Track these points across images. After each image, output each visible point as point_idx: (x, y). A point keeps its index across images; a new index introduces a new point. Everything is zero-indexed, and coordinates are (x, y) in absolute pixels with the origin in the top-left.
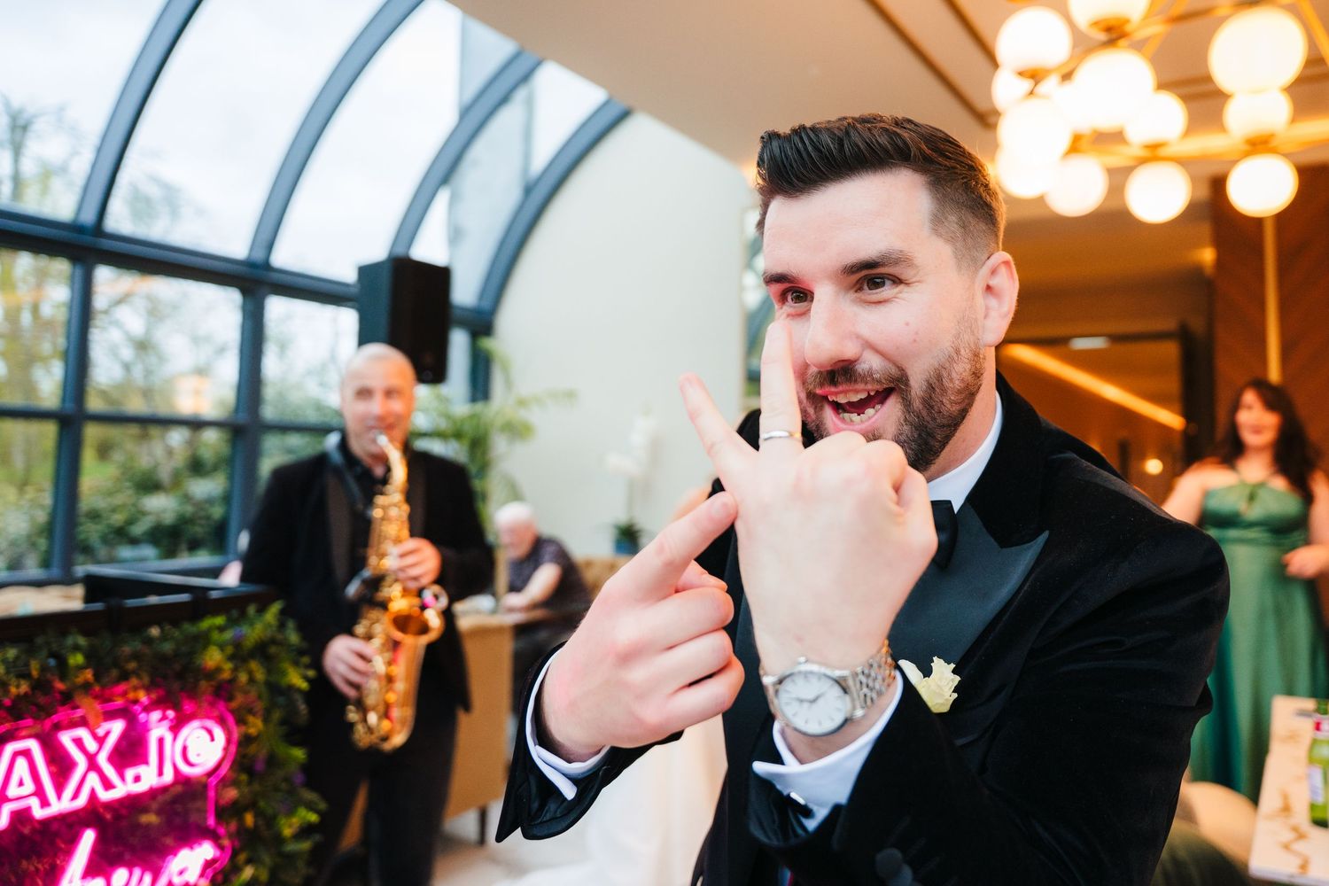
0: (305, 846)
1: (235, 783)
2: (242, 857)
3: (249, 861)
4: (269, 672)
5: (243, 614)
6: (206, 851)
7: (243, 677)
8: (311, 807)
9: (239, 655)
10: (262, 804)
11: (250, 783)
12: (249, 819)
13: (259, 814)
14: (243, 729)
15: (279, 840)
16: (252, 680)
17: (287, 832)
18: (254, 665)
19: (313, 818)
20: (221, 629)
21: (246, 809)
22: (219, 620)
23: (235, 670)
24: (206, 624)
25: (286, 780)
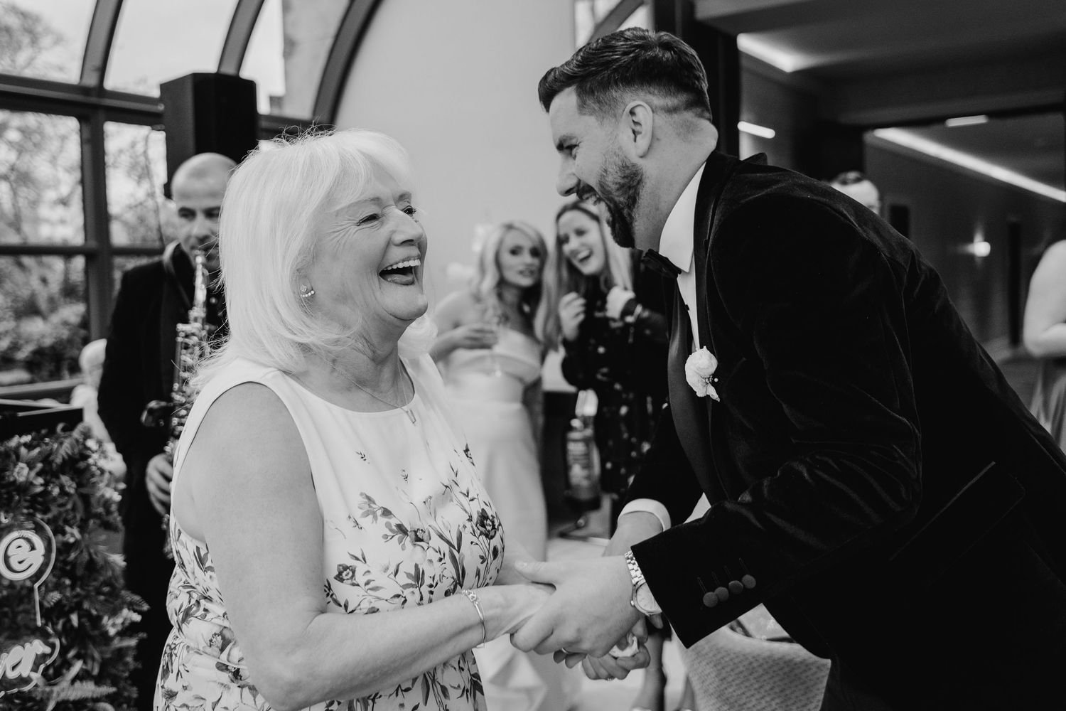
0: (133, 642)
1: (58, 587)
2: (71, 654)
3: (78, 657)
4: (80, 485)
5: (52, 433)
6: (37, 647)
7: (56, 491)
8: (132, 607)
9: (50, 471)
10: (86, 605)
11: (73, 587)
12: (74, 619)
13: (84, 614)
14: (60, 537)
15: (106, 639)
16: (63, 492)
17: (112, 631)
18: (65, 479)
19: (137, 618)
20: (29, 446)
21: (71, 611)
22: (27, 438)
23: (46, 484)
24: (14, 442)
25: (106, 583)
